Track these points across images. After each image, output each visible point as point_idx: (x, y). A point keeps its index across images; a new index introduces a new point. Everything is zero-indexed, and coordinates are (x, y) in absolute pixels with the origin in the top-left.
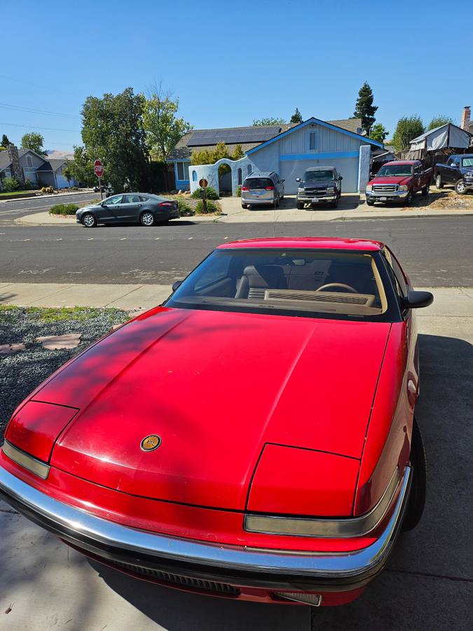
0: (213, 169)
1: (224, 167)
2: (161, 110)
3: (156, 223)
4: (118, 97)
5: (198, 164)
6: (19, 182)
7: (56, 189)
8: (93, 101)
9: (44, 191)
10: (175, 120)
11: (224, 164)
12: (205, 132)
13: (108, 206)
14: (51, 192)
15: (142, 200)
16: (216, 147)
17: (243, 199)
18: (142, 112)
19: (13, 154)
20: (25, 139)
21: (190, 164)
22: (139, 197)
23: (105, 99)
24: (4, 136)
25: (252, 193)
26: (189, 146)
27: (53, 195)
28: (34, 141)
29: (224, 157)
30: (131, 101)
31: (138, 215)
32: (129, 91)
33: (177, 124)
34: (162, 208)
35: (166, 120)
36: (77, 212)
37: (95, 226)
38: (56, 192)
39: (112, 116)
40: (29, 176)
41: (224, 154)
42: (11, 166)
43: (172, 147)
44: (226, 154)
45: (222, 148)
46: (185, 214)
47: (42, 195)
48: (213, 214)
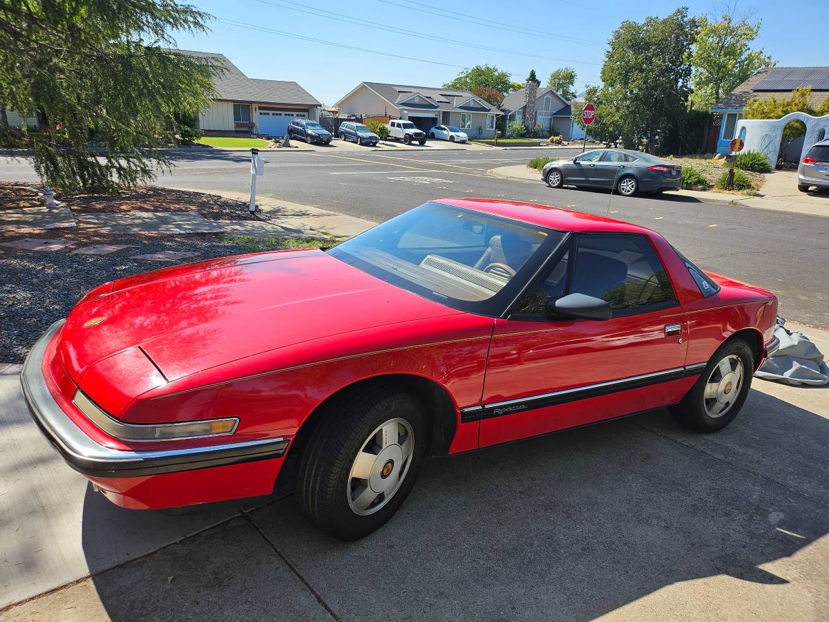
0: (775, 127)
1: (797, 125)
2: (729, 38)
3: (637, 194)
4: (664, 22)
5: (754, 116)
6: (527, 128)
7: (568, 140)
8: (630, 27)
9: (552, 141)
10: (749, 52)
11: (797, 121)
12: (792, 71)
13: (582, 163)
14: (559, 143)
15: (627, 160)
16: (791, 94)
17: (801, 177)
18: (694, 40)
19: (530, 93)
20: (555, 76)
21: (741, 117)
22: (625, 155)
23: (646, 24)
24: (533, 71)
25: (818, 168)
26: (755, 91)
27: (560, 147)
28: (564, 78)
29: (800, 111)
30: (681, 27)
31: (616, 179)
32: (682, 12)
33: (750, 59)
34: (652, 173)
35: (731, 52)
36: (545, 167)
37: (560, 187)
38: (565, 143)
39: (647, 46)
40: (542, 121)
41: (801, 105)
42: (525, 108)
43: (728, 91)
44: (804, 105)
45: (803, 95)
46: (694, 187)
47: (548, 145)
48: (740, 192)
